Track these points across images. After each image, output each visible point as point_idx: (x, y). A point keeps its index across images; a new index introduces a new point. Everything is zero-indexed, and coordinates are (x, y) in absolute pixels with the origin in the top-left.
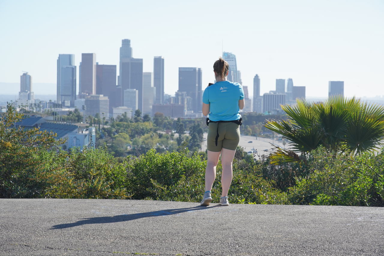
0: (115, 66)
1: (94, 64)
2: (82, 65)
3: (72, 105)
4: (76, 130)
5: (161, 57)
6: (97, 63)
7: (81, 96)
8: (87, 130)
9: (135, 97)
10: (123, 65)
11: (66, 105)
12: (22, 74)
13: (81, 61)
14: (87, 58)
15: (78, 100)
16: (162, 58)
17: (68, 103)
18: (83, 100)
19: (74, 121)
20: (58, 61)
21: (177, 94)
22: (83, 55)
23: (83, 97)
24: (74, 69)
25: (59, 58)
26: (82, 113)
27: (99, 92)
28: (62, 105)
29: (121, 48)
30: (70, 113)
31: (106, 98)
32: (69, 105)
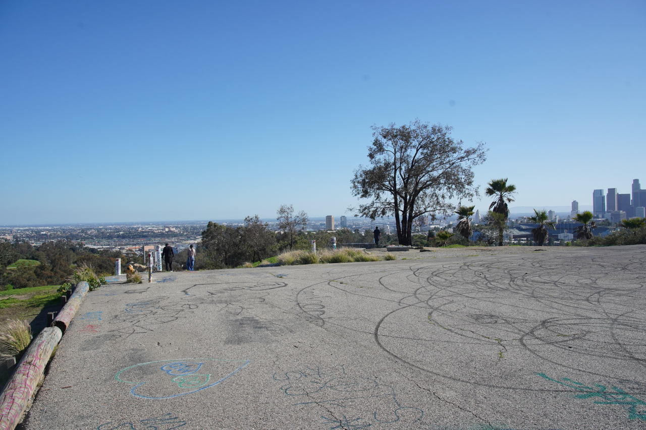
0: (629, 195)
1: (616, 194)
2: (608, 195)
3: (603, 217)
4: (608, 230)
6: (618, 194)
7: (608, 212)
8: (614, 230)
9: (643, 211)
10: (633, 193)
11: (600, 217)
12: (572, 201)
13: (607, 192)
14: (612, 191)
15: (607, 214)
17: (600, 216)
18: (610, 214)
19: (606, 225)
20: (594, 194)
22: (609, 189)
23: (610, 212)
24: (603, 198)
25: (594, 191)
26: (610, 221)
27: (619, 209)
28: (597, 217)
29: (633, 185)
30: (603, 221)
31: (624, 212)
32: (601, 217)
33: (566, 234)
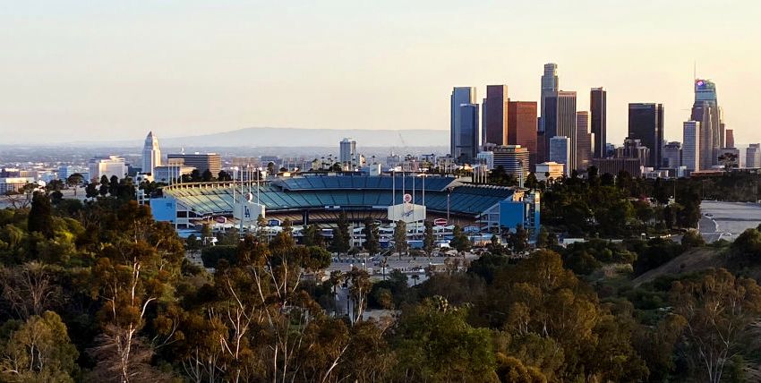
0: (534, 104)
1: (505, 100)
2: (487, 103)
5: (601, 88)
6: (509, 99)
9: (566, 148)
13: (484, 96)
14: (495, 93)
15: (482, 153)
16: (604, 90)
18: (490, 153)
20: (452, 99)
21: (626, 144)
22: (489, 88)
23: (489, 149)
24: (475, 110)
25: (454, 92)
31: (525, 150)
33: (406, 206)
